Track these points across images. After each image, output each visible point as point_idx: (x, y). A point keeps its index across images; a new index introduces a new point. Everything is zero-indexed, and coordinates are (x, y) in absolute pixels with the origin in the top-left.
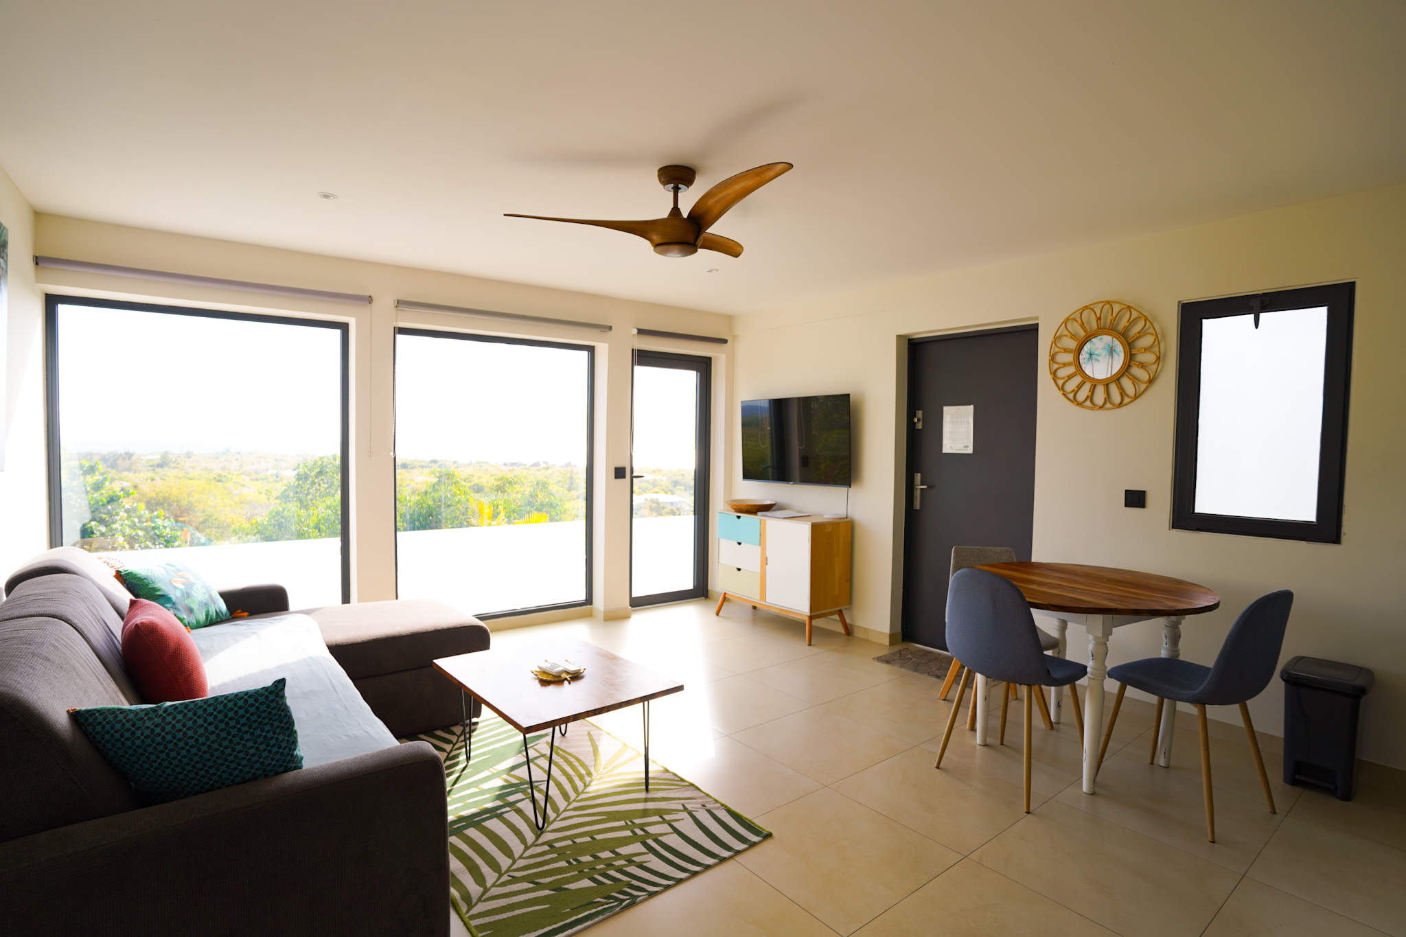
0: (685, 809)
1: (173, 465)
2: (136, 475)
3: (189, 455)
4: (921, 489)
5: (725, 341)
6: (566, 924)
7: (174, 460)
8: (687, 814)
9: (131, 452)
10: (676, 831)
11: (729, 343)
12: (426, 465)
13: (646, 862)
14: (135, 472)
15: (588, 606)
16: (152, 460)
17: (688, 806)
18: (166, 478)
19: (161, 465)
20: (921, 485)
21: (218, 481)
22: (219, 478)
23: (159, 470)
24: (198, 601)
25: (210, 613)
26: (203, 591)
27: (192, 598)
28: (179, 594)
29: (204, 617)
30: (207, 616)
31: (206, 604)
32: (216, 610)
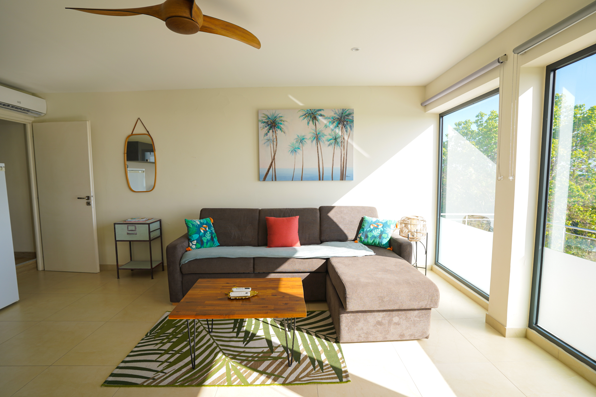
0: (162, 372)
6: (162, 323)
8: (158, 370)
10: (156, 361)
13: (155, 346)
17: (162, 374)
24: (373, 235)
25: (375, 241)
26: (380, 232)
27: (371, 233)
28: (368, 229)
29: (372, 241)
30: (373, 242)
31: (375, 237)
32: (380, 242)
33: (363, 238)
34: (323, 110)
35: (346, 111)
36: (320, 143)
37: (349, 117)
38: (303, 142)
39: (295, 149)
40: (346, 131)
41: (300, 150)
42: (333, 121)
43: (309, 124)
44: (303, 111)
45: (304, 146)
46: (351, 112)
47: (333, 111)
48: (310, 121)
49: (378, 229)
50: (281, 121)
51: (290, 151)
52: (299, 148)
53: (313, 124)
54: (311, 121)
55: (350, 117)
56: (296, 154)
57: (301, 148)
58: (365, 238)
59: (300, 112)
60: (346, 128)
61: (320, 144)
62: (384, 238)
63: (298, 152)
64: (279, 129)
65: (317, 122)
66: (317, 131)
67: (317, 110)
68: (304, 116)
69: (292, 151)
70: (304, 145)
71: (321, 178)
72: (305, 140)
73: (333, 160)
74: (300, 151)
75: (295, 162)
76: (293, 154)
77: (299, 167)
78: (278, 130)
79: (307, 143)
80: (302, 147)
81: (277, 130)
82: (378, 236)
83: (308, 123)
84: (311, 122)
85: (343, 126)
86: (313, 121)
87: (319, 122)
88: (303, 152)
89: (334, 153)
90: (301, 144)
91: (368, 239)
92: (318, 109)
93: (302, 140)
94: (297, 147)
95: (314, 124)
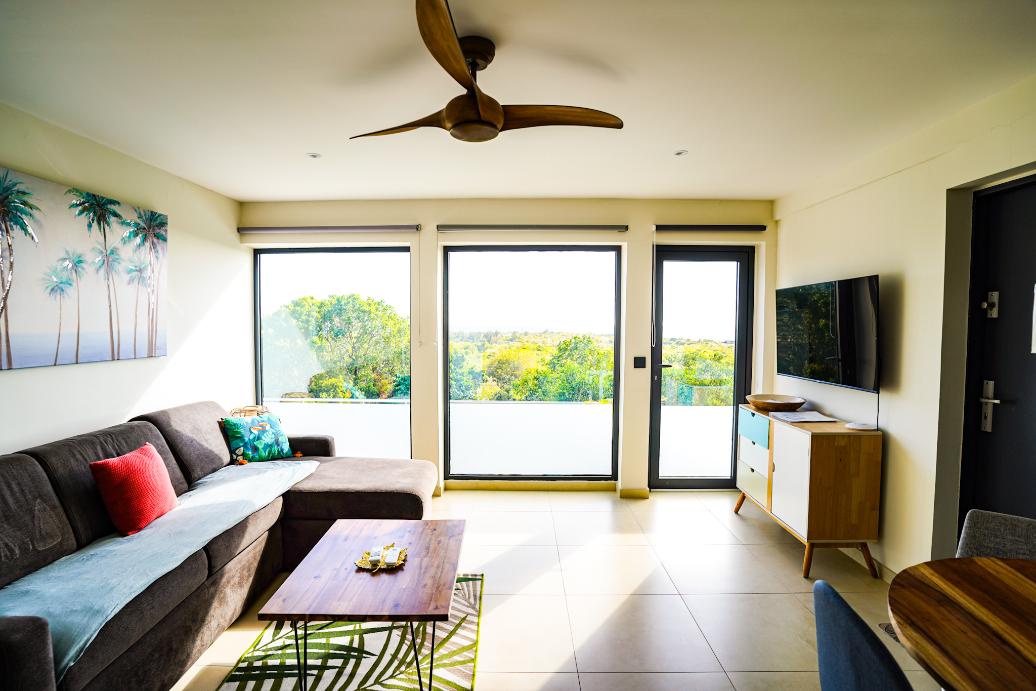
1: (518, 340)
2: (499, 345)
3: (526, 334)
4: (994, 404)
5: (763, 228)
7: (518, 336)
9: (498, 331)
11: (768, 229)
12: (667, 342)
14: (499, 344)
15: (613, 482)
16: (508, 336)
18: (512, 347)
19: (511, 340)
20: (995, 399)
21: (538, 350)
22: (539, 348)
23: (510, 343)
24: (265, 444)
25: (273, 451)
26: (273, 436)
27: (261, 441)
28: (252, 437)
29: (267, 454)
30: (269, 453)
31: (271, 446)
32: (280, 450)
33: (250, 453)
34: (118, 203)
35: (156, 216)
36: (112, 277)
37: (161, 230)
38: (80, 269)
39: (61, 285)
40: (156, 257)
41: (71, 288)
42: (136, 231)
43: (92, 229)
44: (78, 194)
45: (81, 280)
46: (163, 221)
47: (136, 211)
48: (93, 222)
49: (267, 433)
50: (24, 203)
51: (47, 287)
52: (70, 285)
53: (98, 230)
54: (95, 221)
55: (163, 230)
56: (64, 297)
57: (75, 284)
58: (253, 453)
59: (71, 193)
60: (156, 250)
61: (113, 279)
62: (282, 443)
63: (67, 293)
64: (18, 226)
65: (107, 228)
66: (107, 246)
67: (107, 200)
68: (80, 208)
69: (53, 289)
70: (80, 276)
71: (115, 357)
72: (82, 265)
73: (136, 316)
74: (71, 291)
75: (60, 318)
76: (55, 298)
77: (69, 331)
78: (14, 227)
79: (86, 273)
80: (77, 282)
81: (11, 226)
82: (275, 443)
83: (90, 226)
84: (95, 225)
85: (152, 247)
86: (99, 224)
87: (111, 228)
88: (78, 295)
89: (137, 301)
90: (74, 274)
91: (259, 453)
92: (110, 198)
93: (77, 264)
94: (64, 280)
95: (101, 231)
